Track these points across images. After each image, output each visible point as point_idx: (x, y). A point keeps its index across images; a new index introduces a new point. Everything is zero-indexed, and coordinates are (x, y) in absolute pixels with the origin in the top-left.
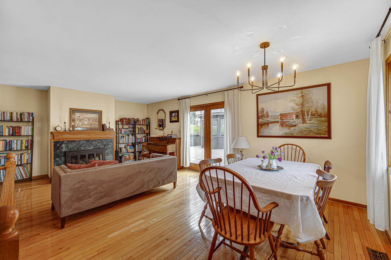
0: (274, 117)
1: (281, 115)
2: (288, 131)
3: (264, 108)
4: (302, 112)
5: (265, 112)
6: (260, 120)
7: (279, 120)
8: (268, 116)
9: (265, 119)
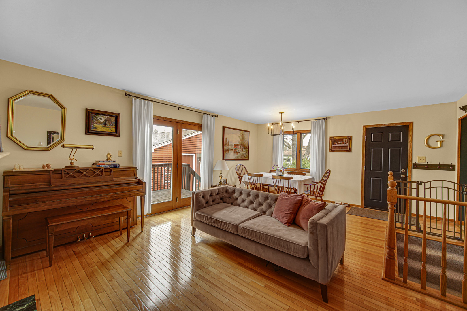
0: (231, 146)
1: (234, 145)
2: (237, 156)
3: (227, 138)
4: (242, 144)
5: (227, 141)
6: (225, 147)
7: (233, 148)
8: (229, 145)
9: (227, 147)
